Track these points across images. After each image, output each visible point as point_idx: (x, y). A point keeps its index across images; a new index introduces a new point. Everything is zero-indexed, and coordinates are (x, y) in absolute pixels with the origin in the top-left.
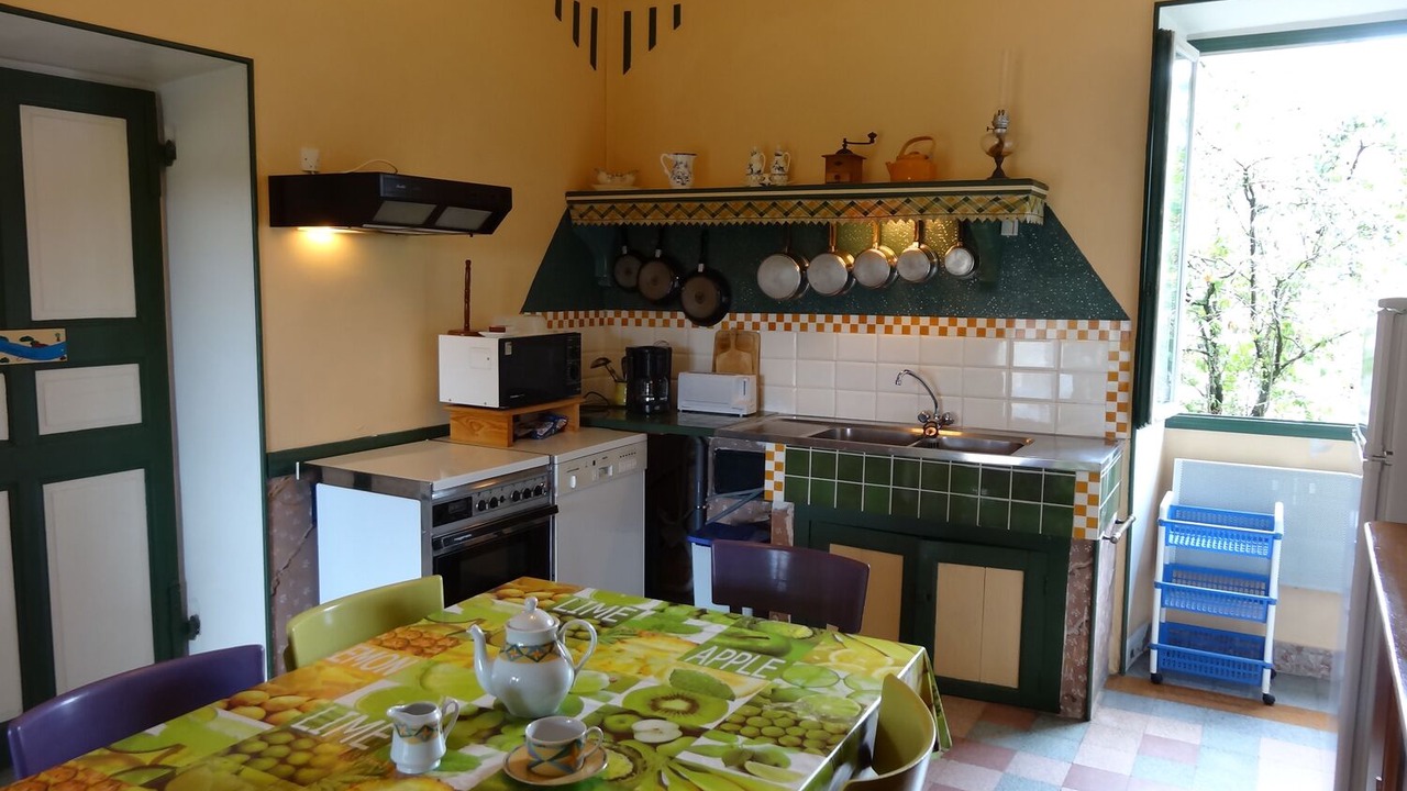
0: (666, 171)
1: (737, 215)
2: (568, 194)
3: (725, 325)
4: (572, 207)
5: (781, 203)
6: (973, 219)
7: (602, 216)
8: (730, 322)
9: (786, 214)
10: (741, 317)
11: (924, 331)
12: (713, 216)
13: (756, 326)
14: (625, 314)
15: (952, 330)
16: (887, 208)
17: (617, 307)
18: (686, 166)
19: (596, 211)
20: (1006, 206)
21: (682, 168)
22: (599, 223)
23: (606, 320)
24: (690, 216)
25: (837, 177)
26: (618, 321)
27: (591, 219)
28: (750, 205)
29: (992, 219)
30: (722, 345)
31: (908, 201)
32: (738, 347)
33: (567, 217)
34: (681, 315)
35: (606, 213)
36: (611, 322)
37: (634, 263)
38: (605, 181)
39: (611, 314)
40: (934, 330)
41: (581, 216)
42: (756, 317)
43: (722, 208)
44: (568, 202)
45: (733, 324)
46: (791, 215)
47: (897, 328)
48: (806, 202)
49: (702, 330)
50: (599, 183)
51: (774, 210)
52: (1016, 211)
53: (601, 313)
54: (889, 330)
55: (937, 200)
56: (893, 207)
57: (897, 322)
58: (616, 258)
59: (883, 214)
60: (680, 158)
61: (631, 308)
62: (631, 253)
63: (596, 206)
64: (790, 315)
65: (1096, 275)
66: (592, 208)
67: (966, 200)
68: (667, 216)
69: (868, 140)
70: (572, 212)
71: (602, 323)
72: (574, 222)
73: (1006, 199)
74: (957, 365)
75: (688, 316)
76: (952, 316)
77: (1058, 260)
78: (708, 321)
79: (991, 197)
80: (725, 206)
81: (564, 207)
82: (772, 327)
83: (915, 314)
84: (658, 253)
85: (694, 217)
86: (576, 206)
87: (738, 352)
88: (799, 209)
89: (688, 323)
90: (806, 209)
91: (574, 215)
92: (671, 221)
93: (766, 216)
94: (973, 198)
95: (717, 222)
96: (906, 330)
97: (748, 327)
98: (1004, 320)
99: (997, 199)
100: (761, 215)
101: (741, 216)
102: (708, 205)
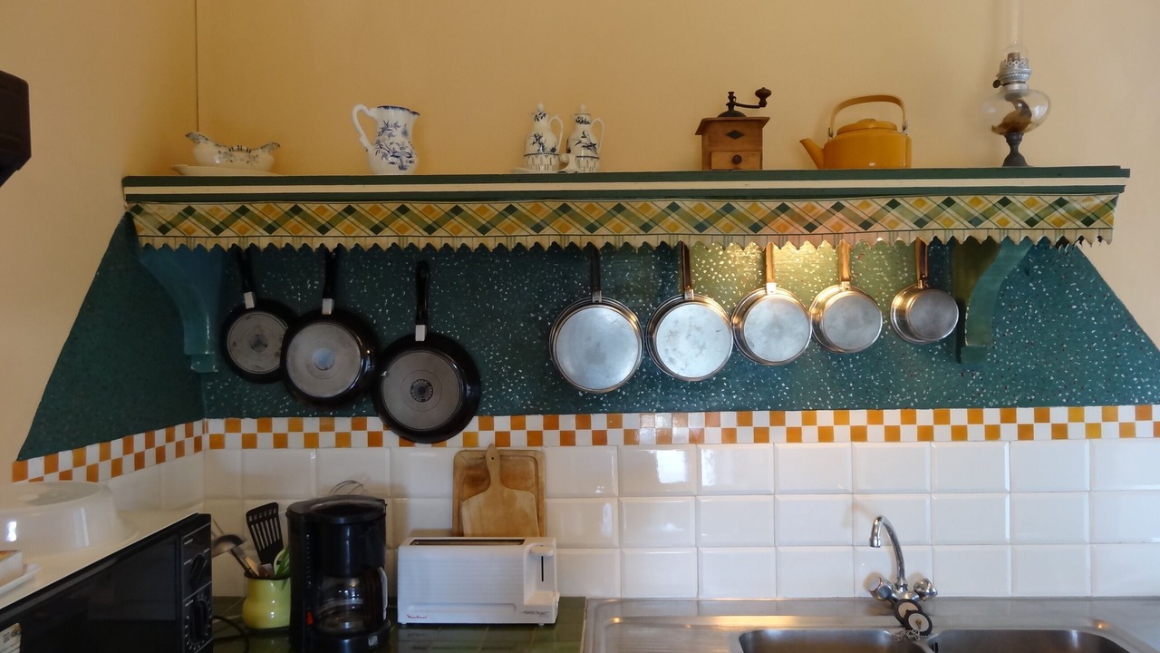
0: (365, 142)
1: (538, 228)
2: (128, 181)
3: (470, 440)
4: (138, 210)
5: (633, 206)
6: (1018, 238)
7: (217, 230)
8: (480, 434)
9: (646, 228)
10: (502, 423)
11: (859, 435)
12: (484, 230)
13: (535, 438)
14: (249, 425)
15: (909, 431)
16: (854, 218)
17: (232, 411)
18: (405, 133)
19: (200, 218)
20: (1078, 214)
21: (398, 137)
22: (209, 245)
23: (206, 441)
24: (430, 230)
25: (737, 160)
26: (233, 440)
27: (188, 235)
28: (565, 209)
29: (1054, 238)
30: (473, 477)
31: (894, 205)
32: (506, 479)
33: (127, 229)
34: (375, 423)
35: (227, 223)
36: (217, 442)
37: (272, 327)
38: (211, 159)
39: (217, 426)
40: (875, 432)
41: (164, 229)
42: (535, 422)
43: (502, 215)
44: (129, 198)
45: (486, 439)
46: (656, 229)
47: (810, 432)
48: (686, 205)
49: (422, 452)
50: (196, 163)
51: (618, 219)
52: (1097, 224)
53: (197, 425)
54: (794, 435)
55: (949, 203)
56: (865, 214)
57: (809, 421)
58: (230, 315)
59: (846, 228)
60: (394, 116)
61: (264, 414)
62: (262, 305)
63: (200, 208)
64: (604, 416)
65: (1141, 332)
66: (190, 211)
67: (1005, 202)
68: (376, 230)
69: (757, 101)
70: (139, 220)
71: (198, 445)
72: (144, 242)
73: (1080, 203)
74: (925, 492)
75: (391, 423)
76: (907, 406)
77: (1078, 309)
78: (436, 435)
79: (1052, 199)
80: (511, 210)
81: (116, 211)
82: (567, 439)
83: (841, 406)
84: (328, 307)
85: (440, 232)
86: (151, 208)
87: (507, 491)
88: (673, 218)
89: (391, 438)
90: (688, 218)
91: (146, 228)
92: (385, 241)
93: (602, 230)
94: (1018, 200)
95: (491, 244)
96: (826, 435)
97: (518, 440)
98: (997, 411)
99: (1061, 203)
100: (592, 228)
101: (547, 230)
102: (470, 208)
